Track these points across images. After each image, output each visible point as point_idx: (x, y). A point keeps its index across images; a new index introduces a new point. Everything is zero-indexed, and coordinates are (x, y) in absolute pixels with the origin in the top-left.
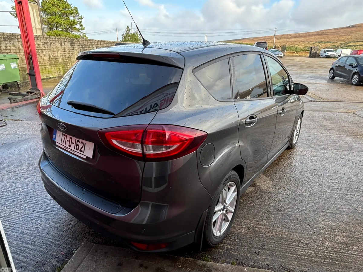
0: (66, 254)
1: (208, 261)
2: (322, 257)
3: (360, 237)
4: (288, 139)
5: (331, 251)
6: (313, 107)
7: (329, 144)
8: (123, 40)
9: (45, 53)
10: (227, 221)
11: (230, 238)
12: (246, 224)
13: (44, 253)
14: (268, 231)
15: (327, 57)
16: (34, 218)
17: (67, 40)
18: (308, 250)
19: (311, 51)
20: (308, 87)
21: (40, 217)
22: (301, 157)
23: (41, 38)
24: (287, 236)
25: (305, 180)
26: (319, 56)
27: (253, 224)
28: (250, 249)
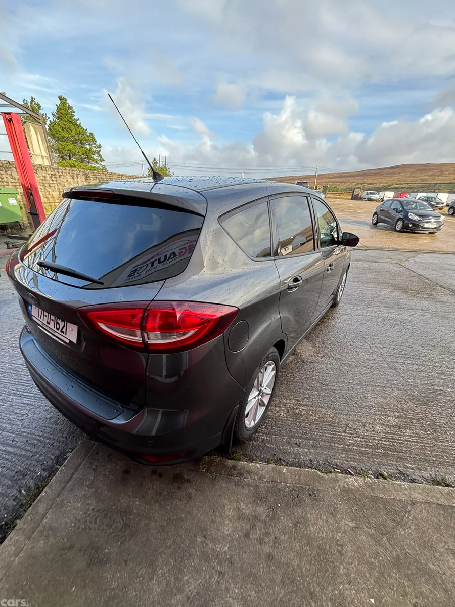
0: (57, 457)
1: (239, 460)
2: (373, 447)
3: (414, 418)
4: (332, 296)
5: (382, 437)
6: (357, 256)
7: (375, 300)
8: (149, 174)
9: (53, 188)
10: (263, 406)
11: (266, 425)
12: (285, 405)
13: (28, 458)
14: (311, 413)
15: (370, 200)
16: (20, 406)
17: (81, 173)
18: (357, 437)
19: (354, 192)
20: (358, 237)
21: (28, 404)
22: (346, 317)
23: (47, 169)
24: (333, 420)
25: (351, 345)
26: (361, 199)
27: (292, 404)
28: (290, 439)
